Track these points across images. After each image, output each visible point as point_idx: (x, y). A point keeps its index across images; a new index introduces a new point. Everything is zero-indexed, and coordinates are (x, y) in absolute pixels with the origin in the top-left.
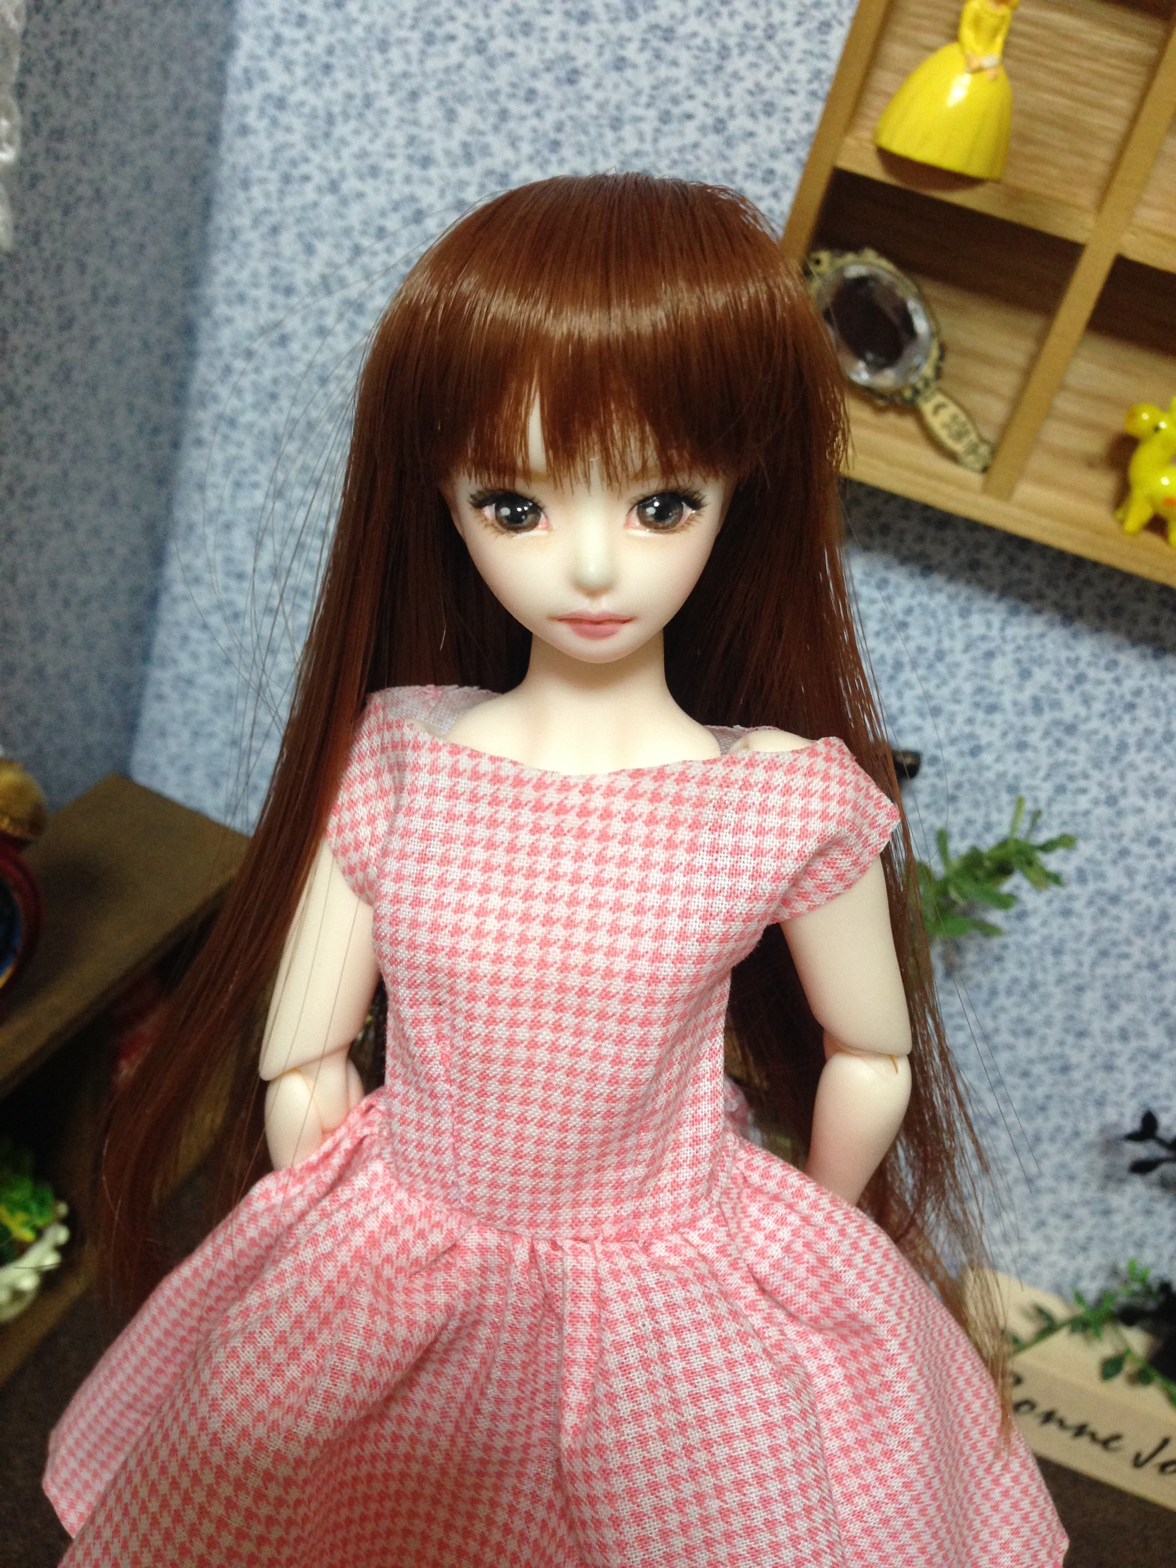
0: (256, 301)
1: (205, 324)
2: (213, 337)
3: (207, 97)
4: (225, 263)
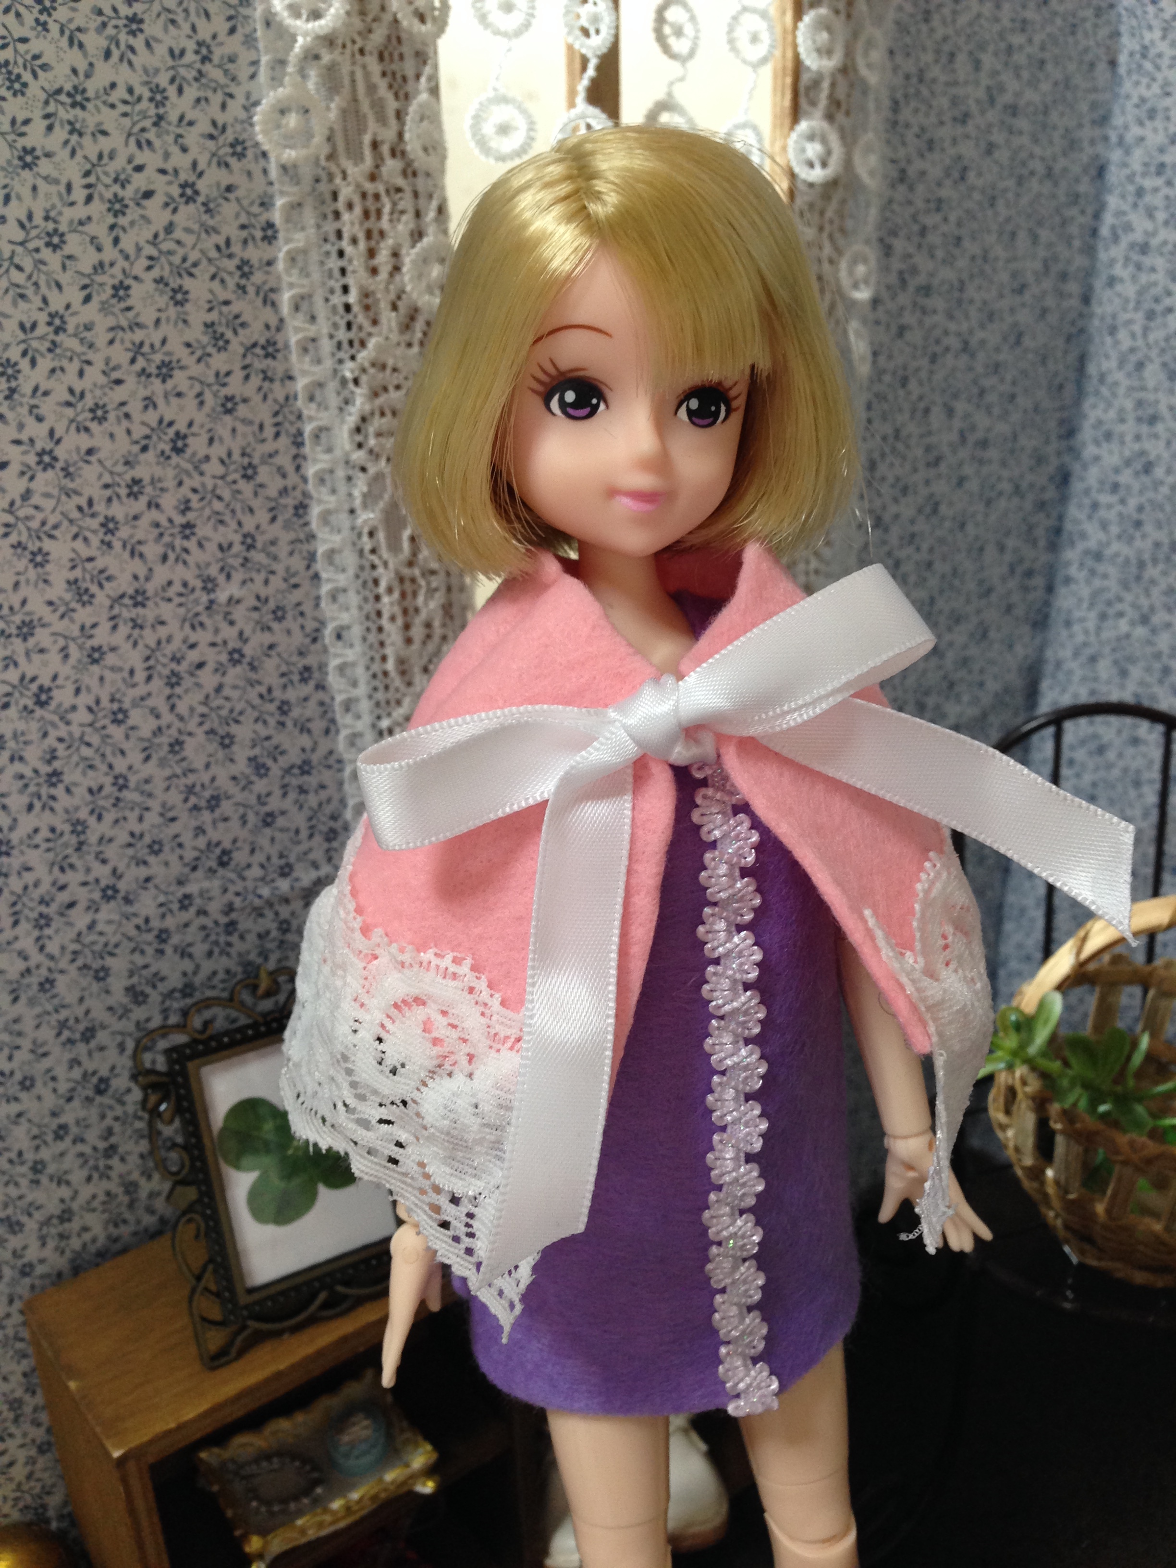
0: (1122, 436)
1: (1076, 468)
2: (1082, 479)
3: (1080, 261)
4: (1094, 406)
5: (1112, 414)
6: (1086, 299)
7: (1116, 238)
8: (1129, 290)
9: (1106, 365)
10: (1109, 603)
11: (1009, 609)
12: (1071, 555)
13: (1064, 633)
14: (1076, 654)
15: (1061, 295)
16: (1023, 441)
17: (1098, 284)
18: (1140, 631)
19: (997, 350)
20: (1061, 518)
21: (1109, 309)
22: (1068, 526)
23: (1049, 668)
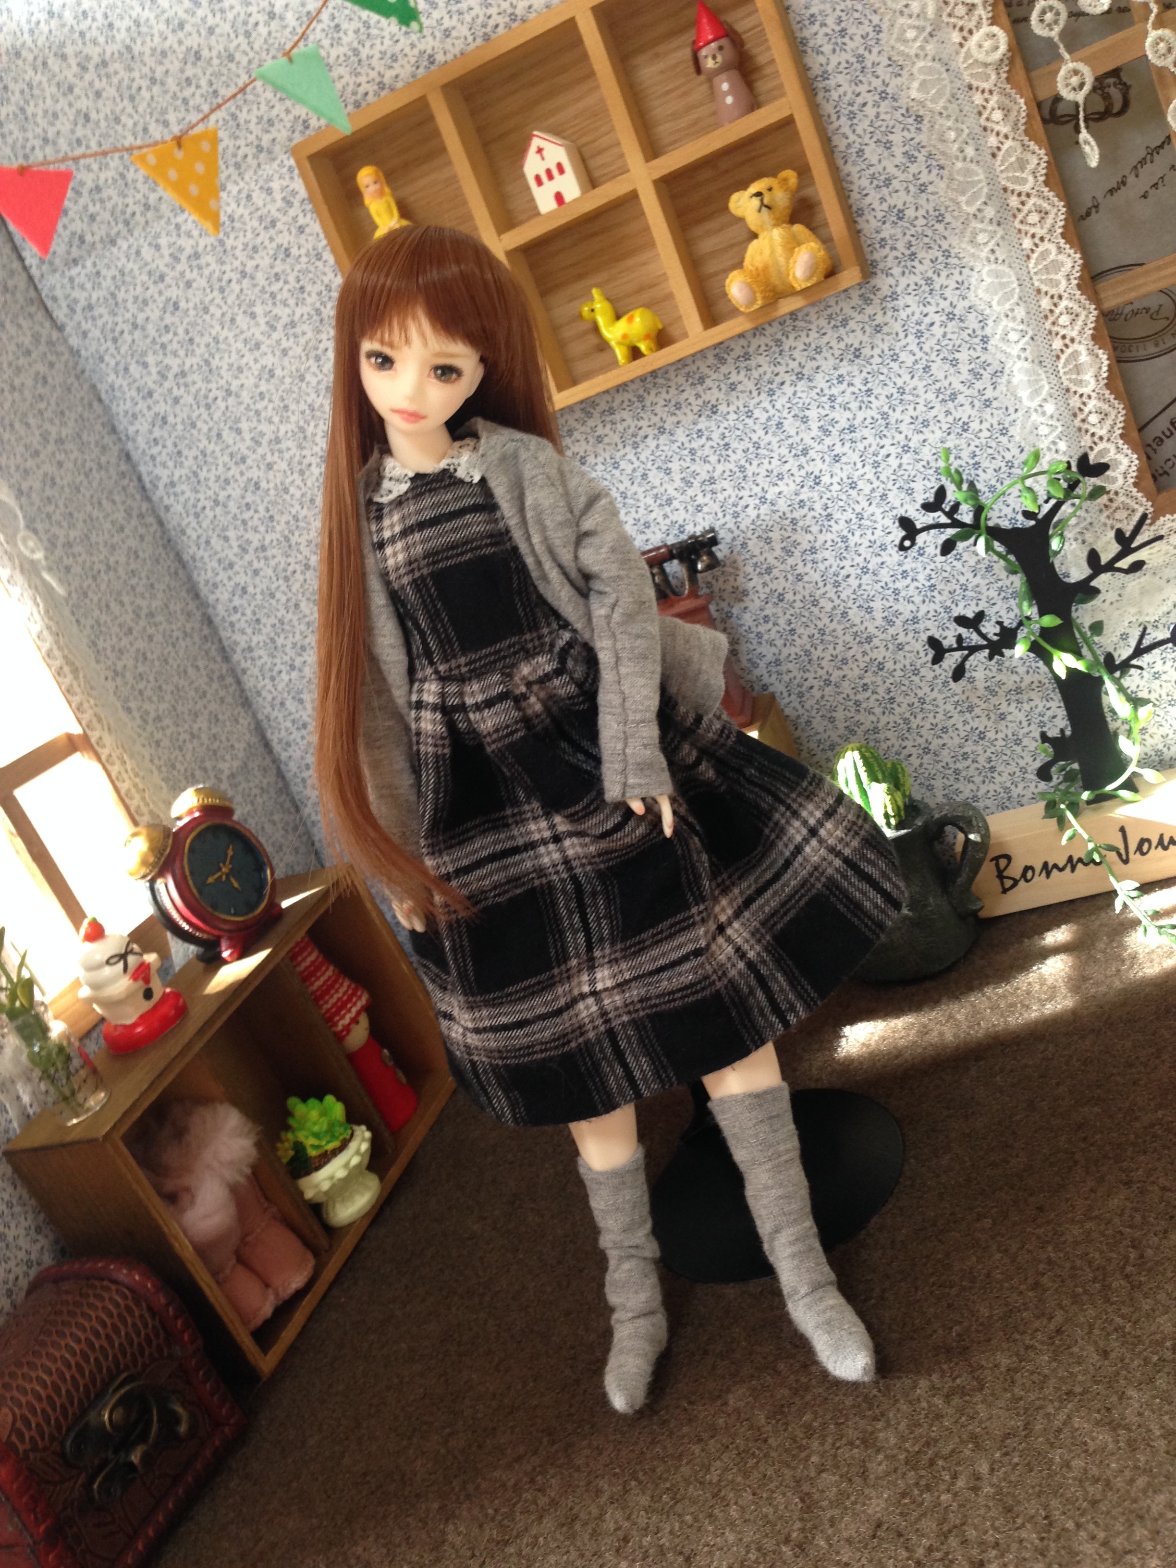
0: (222, 582)
1: (211, 611)
2: (217, 615)
3: (145, 505)
4: (199, 575)
5: (210, 574)
6: (161, 523)
7: (156, 487)
8: (179, 508)
9: (191, 552)
10: (271, 670)
11: (222, 700)
12: (237, 657)
13: (260, 699)
14: (273, 707)
15: (146, 526)
16: (172, 607)
17: (162, 514)
18: (294, 674)
19: (128, 564)
20: (220, 641)
21: (174, 522)
22: (226, 643)
23: (265, 724)
